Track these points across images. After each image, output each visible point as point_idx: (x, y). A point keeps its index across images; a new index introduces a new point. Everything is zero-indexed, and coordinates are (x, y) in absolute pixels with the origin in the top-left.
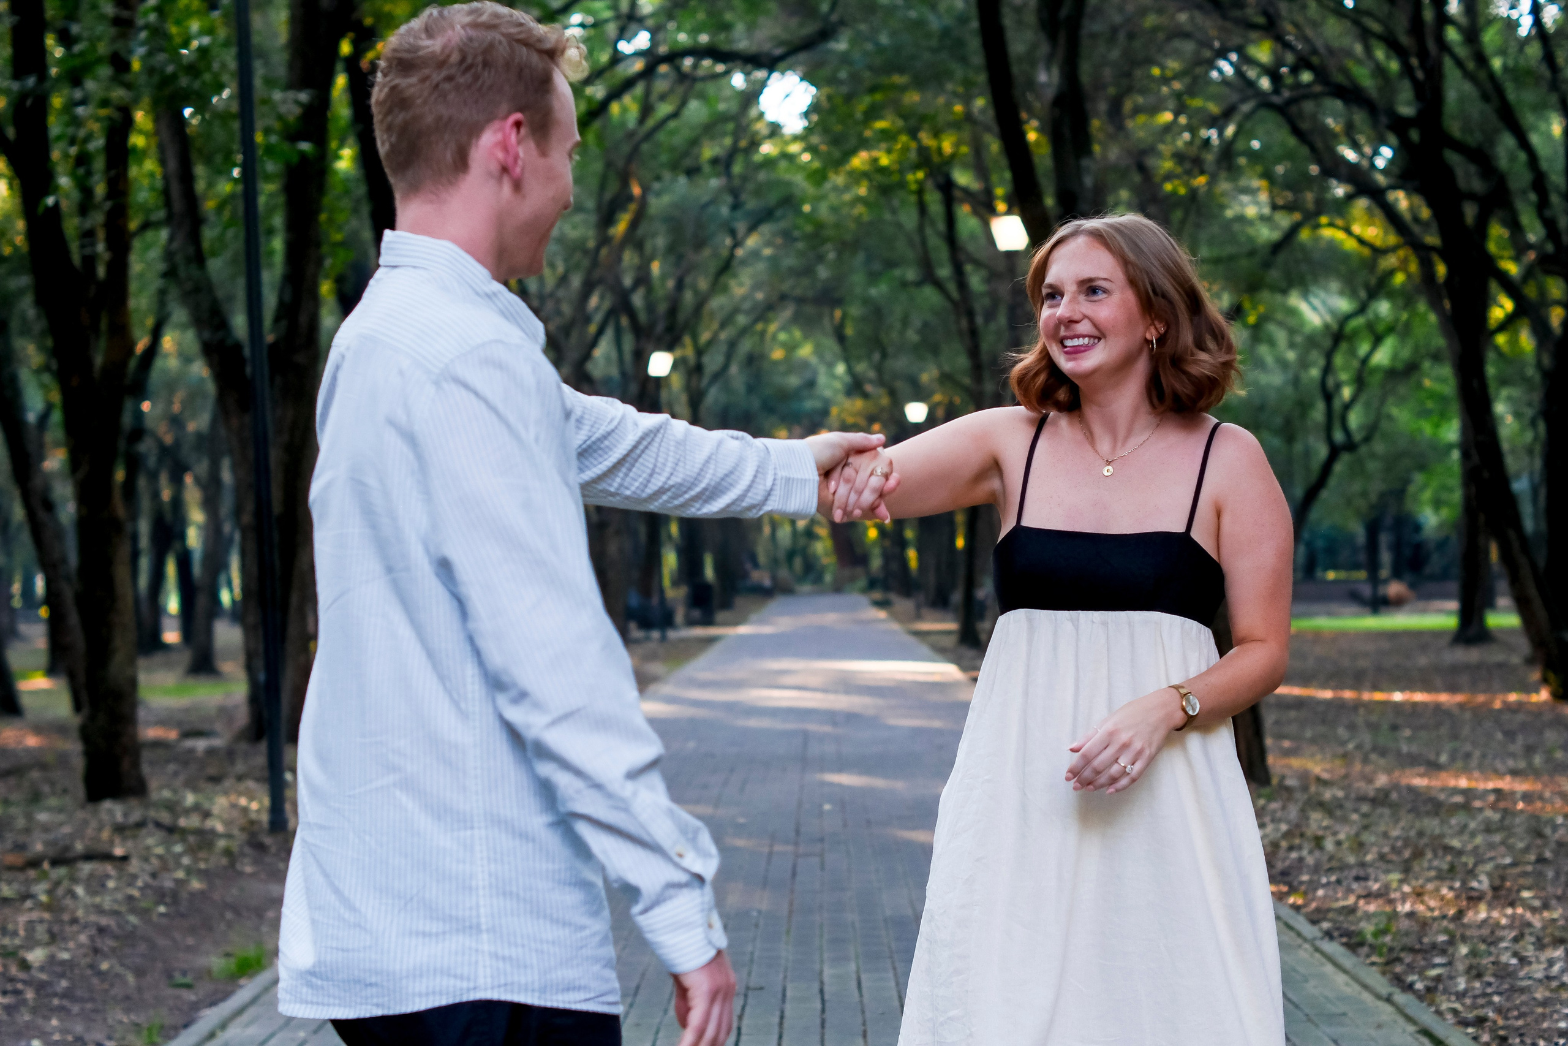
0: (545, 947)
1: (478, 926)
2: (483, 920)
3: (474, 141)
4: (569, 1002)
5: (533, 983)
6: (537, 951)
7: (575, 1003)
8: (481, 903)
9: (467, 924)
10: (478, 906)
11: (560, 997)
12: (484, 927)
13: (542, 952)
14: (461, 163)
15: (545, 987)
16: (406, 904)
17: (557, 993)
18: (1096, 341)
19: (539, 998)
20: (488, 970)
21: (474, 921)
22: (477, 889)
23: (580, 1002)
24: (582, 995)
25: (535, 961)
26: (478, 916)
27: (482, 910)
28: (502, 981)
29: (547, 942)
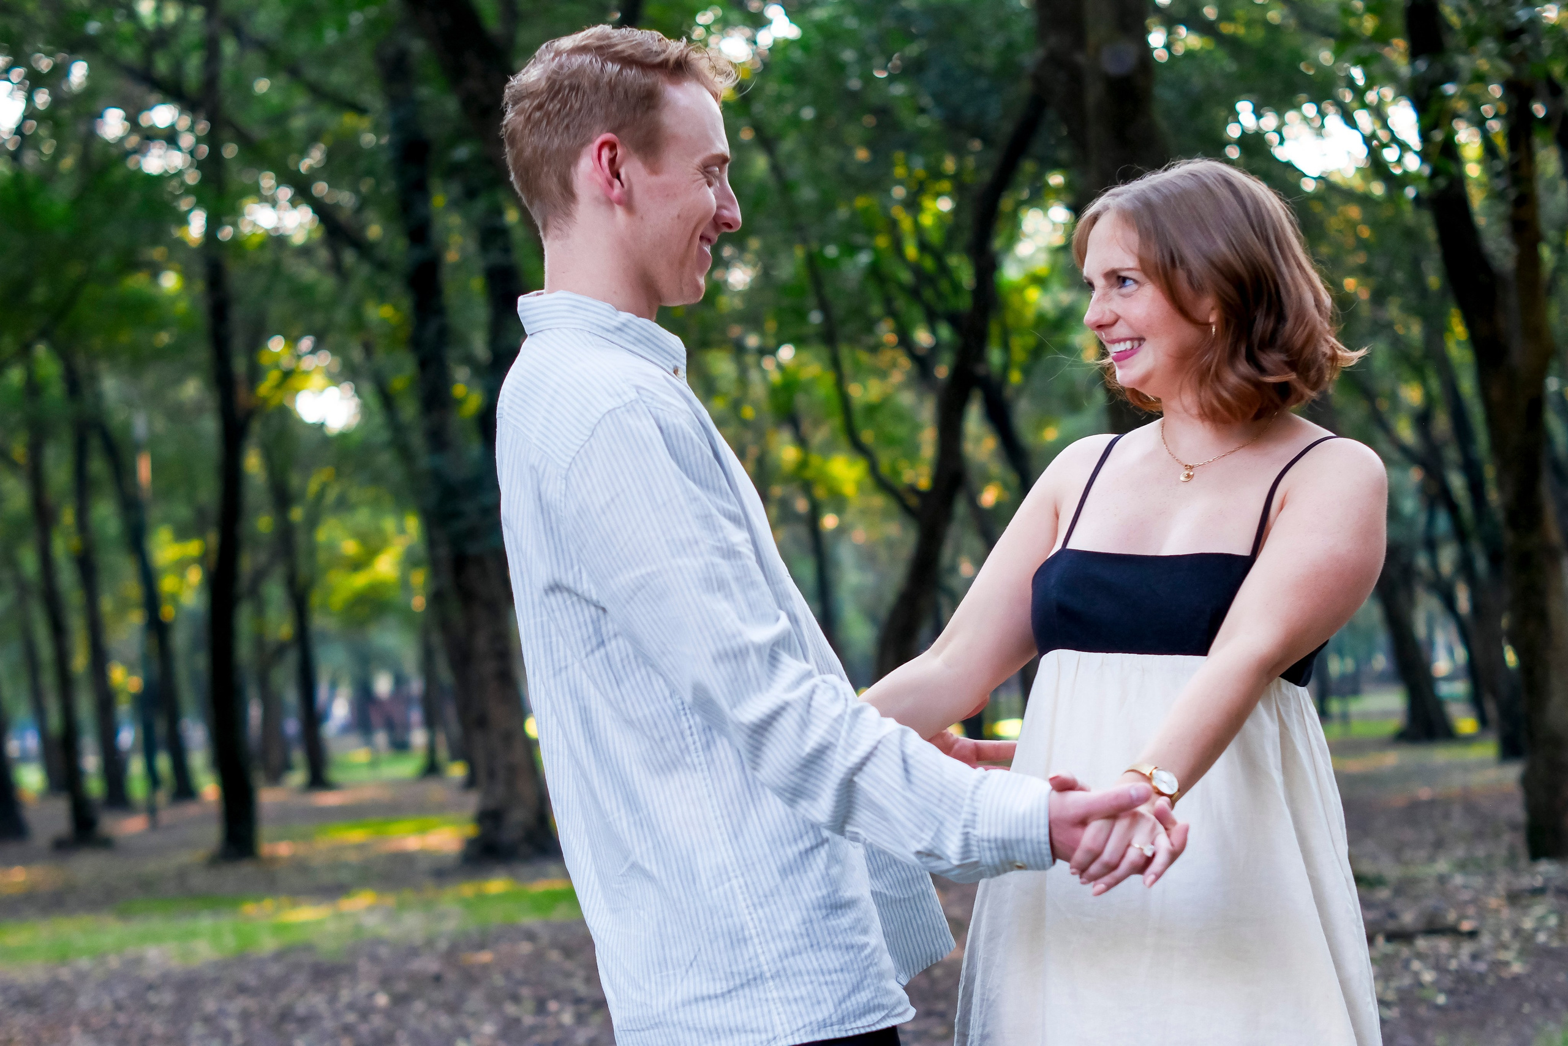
0: (834, 977)
1: (761, 974)
2: (765, 968)
3: (572, 169)
4: (869, 1026)
5: (830, 1016)
6: (826, 983)
7: (874, 1025)
8: (759, 951)
9: (751, 976)
10: (757, 956)
11: (859, 1024)
12: (768, 975)
13: (833, 983)
14: (568, 193)
15: (843, 1018)
16: (687, 971)
17: (855, 1021)
18: (1136, 343)
19: (839, 1030)
20: (783, 1016)
21: (757, 971)
22: (751, 938)
23: (878, 1022)
24: (878, 1015)
25: (827, 995)
26: (759, 966)
27: (762, 958)
28: (800, 1024)
29: (836, 971)
